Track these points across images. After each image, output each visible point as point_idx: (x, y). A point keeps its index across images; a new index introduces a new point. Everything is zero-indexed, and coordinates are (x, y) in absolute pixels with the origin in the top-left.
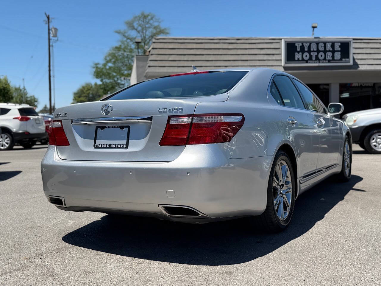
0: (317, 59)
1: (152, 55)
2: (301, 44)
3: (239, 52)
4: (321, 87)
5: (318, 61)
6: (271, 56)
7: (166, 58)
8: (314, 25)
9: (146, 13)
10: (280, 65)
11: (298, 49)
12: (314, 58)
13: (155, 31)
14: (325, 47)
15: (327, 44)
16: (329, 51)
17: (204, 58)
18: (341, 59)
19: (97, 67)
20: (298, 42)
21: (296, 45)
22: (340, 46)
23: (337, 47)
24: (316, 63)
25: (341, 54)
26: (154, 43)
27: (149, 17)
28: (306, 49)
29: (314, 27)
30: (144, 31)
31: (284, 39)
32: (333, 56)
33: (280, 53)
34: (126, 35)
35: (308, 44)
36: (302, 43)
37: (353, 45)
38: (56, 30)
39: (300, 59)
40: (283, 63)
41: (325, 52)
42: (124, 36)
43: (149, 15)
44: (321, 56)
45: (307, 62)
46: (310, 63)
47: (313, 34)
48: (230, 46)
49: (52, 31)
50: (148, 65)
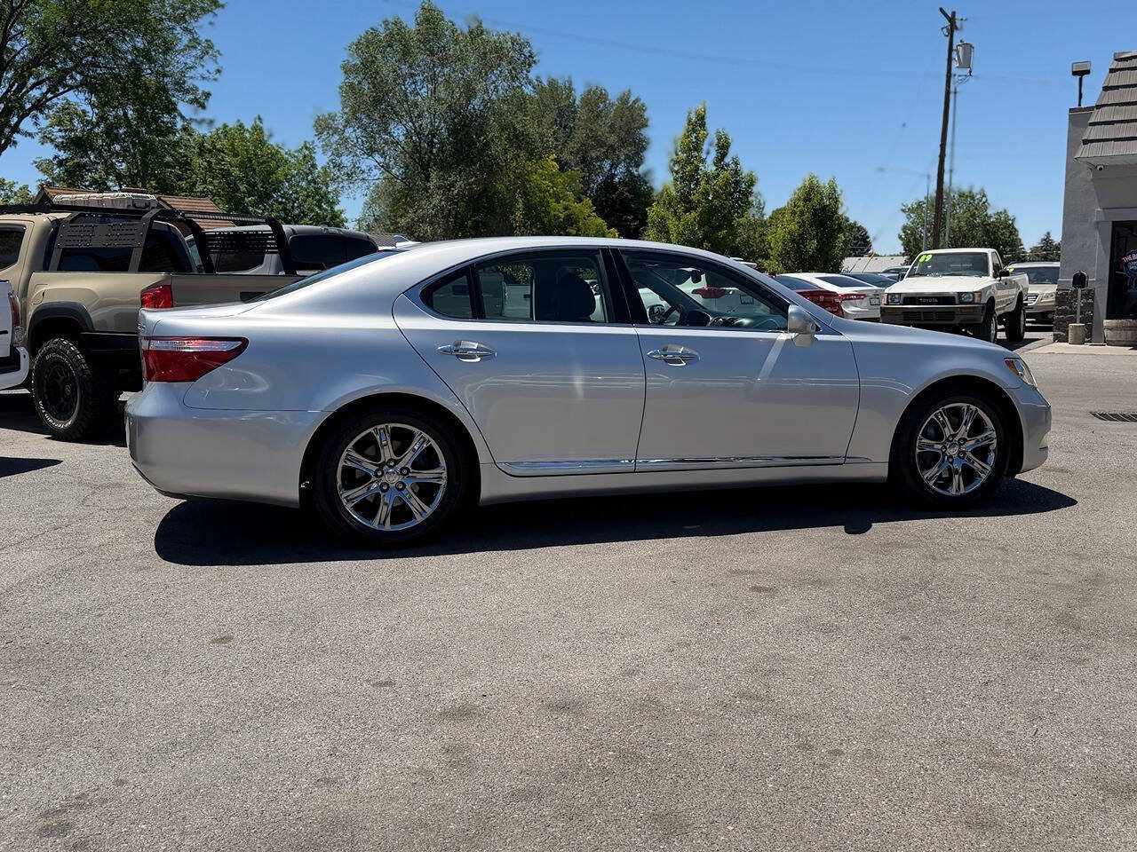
1: (1098, 106)
26: (1113, 71)
38: (968, 48)
49: (958, 53)
50: (1085, 138)
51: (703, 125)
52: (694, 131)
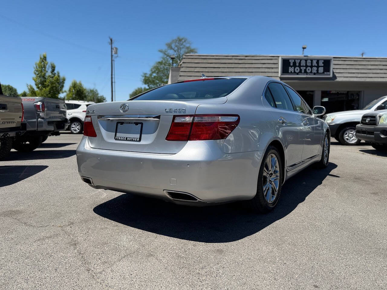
0: (306, 72)
1: (182, 67)
2: (293, 61)
3: (247, 66)
4: (308, 93)
5: (306, 74)
6: (271, 69)
7: (192, 69)
8: (304, 47)
9: (181, 37)
10: (278, 76)
11: (292, 64)
12: (303, 71)
13: (187, 51)
14: (312, 63)
15: (313, 61)
16: (315, 66)
17: (220, 70)
18: (323, 73)
19: (146, 76)
20: (292, 59)
21: (290, 61)
22: (323, 63)
23: (321, 64)
24: (305, 75)
25: (324, 69)
26: (184, 58)
27: (183, 40)
28: (297, 65)
29: (304, 48)
30: (179, 51)
31: (281, 56)
32: (317, 70)
33: (278, 67)
34: (167, 53)
35: (299, 61)
36: (295, 60)
37: (333, 62)
38: (116, 49)
39: (293, 72)
40: (279, 75)
41: (312, 67)
42: (165, 54)
43: (182, 39)
44: (309, 70)
45: (298, 74)
46: (300, 75)
47: (303, 53)
48: (240, 62)
49: (114, 49)
50: (180, 75)
51: (46, 60)
52: (43, 61)
